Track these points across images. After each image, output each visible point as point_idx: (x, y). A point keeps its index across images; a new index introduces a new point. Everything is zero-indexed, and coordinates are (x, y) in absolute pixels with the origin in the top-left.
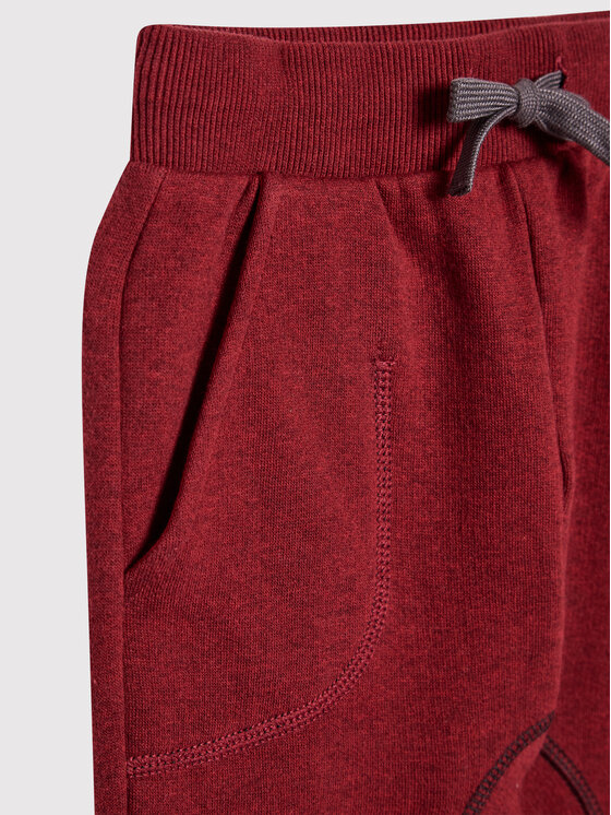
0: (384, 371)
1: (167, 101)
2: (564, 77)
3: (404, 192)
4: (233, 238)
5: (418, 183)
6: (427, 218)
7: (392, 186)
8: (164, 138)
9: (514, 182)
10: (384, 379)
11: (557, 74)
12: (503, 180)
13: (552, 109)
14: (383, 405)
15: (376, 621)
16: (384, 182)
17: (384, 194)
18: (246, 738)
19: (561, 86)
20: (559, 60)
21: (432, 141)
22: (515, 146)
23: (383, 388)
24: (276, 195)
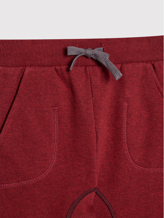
0: (56, 109)
1: (3, 53)
2: (104, 49)
3: (61, 69)
4: (19, 80)
5: (64, 68)
6: (66, 75)
7: (58, 68)
8: (3, 61)
9: (88, 70)
10: (56, 111)
11: (102, 48)
12: (86, 69)
16: (56, 67)
17: (56, 70)
19: (103, 51)
20: (103, 45)
21: (67, 60)
22: (91, 62)
23: (56, 113)
24: (28, 70)
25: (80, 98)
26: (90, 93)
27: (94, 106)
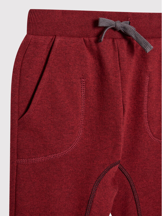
0: (83, 82)
1: (34, 22)
2: (130, 22)
3: (90, 41)
4: (49, 50)
5: (93, 39)
6: (94, 47)
7: (87, 39)
8: (33, 29)
9: (116, 42)
10: (83, 84)
11: (128, 22)
12: (113, 41)
13: (124, 28)
14: (83, 90)
15: (79, 136)
16: (85, 38)
17: (84, 41)
18: (46, 158)
19: (129, 24)
20: (129, 19)
21: (97, 31)
22: (117, 35)
23: (83, 86)
24: (58, 40)
25: (109, 70)
26: (118, 65)
27: (122, 79)
